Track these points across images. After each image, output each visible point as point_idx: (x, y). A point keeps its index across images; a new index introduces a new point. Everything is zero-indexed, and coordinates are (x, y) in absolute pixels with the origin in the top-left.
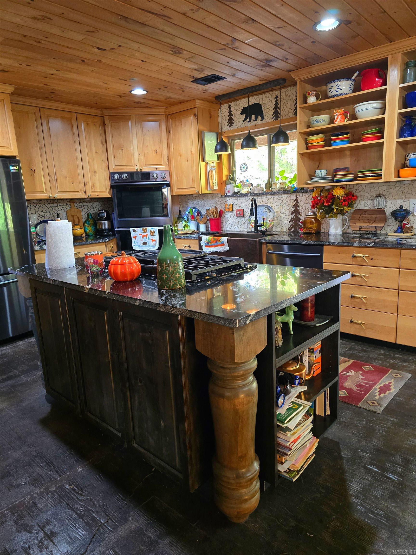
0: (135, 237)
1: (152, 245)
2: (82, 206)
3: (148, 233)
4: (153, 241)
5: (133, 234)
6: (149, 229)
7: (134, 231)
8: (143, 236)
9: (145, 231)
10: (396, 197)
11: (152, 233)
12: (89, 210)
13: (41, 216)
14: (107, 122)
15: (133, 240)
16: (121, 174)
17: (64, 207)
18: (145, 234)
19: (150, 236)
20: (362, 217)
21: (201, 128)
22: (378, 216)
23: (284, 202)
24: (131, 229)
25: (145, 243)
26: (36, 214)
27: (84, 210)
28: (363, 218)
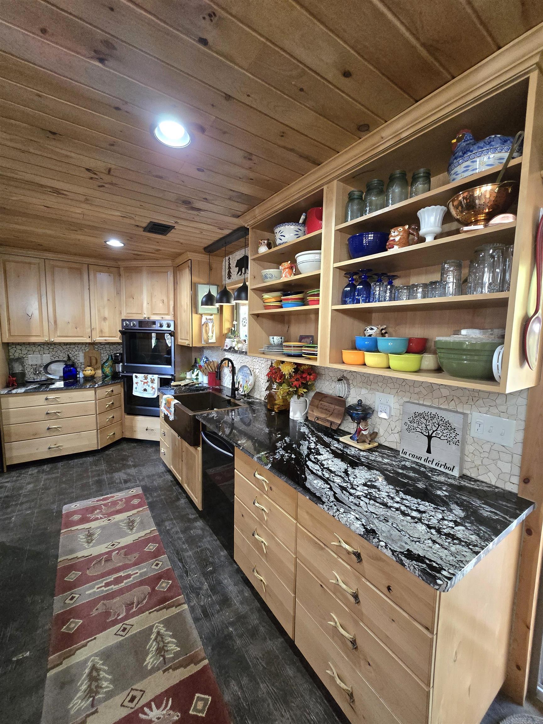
0: (137, 383)
1: (152, 392)
2: (104, 348)
3: (149, 380)
4: (153, 388)
5: (135, 380)
6: (150, 376)
7: (136, 377)
8: (144, 383)
9: (146, 378)
10: (361, 385)
11: (153, 381)
12: (111, 351)
13: (55, 356)
14: (122, 272)
15: (135, 386)
16: (130, 321)
17: (82, 348)
18: (146, 381)
19: (150, 383)
20: (321, 404)
21: (195, 279)
22: (337, 407)
23: (263, 365)
24: (134, 375)
25: (145, 390)
26: (49, 354)
27: (106, 352)
28: (321, 406)
